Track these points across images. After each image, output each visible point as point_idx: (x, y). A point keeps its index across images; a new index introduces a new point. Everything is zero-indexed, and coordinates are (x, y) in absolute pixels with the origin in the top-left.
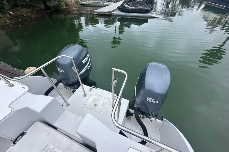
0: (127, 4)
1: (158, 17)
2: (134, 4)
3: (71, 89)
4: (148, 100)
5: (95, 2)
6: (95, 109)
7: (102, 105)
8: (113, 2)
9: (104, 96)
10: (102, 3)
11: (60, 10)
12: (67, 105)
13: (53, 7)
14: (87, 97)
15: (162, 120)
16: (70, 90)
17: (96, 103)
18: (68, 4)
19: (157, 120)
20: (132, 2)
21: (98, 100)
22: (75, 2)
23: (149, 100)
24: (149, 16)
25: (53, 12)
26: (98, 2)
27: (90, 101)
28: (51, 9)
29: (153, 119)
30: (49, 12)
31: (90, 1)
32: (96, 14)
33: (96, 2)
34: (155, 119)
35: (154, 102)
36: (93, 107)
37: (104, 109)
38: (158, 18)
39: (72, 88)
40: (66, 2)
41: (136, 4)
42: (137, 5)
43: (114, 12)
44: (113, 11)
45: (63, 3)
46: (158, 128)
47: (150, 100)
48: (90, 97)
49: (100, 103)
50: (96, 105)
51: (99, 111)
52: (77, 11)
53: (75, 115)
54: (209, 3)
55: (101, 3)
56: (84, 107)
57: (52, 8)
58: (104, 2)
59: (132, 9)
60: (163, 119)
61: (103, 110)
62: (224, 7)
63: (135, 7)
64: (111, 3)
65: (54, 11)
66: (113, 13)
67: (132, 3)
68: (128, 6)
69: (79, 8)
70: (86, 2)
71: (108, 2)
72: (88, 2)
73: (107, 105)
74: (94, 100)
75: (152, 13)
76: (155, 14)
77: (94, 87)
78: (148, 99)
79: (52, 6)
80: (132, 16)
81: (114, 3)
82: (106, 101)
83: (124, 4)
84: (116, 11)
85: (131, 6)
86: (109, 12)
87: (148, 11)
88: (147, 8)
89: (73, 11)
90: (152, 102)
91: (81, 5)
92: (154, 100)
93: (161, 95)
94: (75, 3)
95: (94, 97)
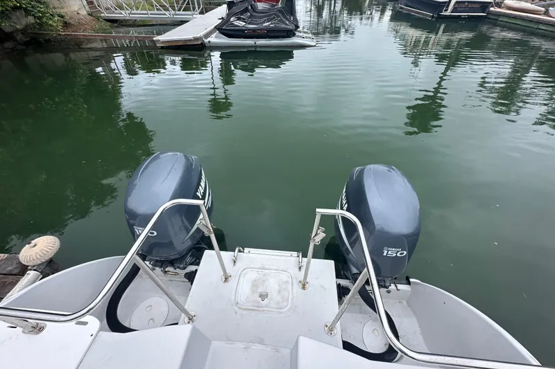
0: (239, 19)
1: (314, 44)
2: (255, 17)
3: (178, 270)
4: (385, 254)
5: (149, 12)
6: (266, 306)
7: (279, 291)
8: (198, 11)
9: (275, 267)
10: (169, 15)
11: (48, 41)
12: (190, 319)
13: (22, 34)
14: (232, 282)
15: (409, 283)
16: (177, 274)
17: (260, 290)
18: (69, 23)
19: (400, 286)
20: (249, 14)
21: (264, 281)
22: (89, 15)
23: (387, 254)
24: (293, 43)
25: (24, 47)
26: (156, 12)
27: (243, 289)
28: (14, 39)
29: (393, 287)
30: (12, 49)
31: (133, 12)
32: (162, 48)
33: (151, 14)
34: (396, 286)
35: (398, 255)
36: (258, 302)
37: (287, 300)
38: (315, 46)
39: (179, 268)
40: (62, 17)
41: (261, 18)
42: (262, 20)
43: (209, 39)
44: (207, 35)
45: (54, 22)
46: (405, 303)
47: (390, 253)
48: (242, 279)
49: (272, 286)
50: (263, 296)
51: (278, 310)
52: (101, 40)
53: (241, 345)
54: (401, 8)
55: (165, 14)
56: (236, 308)
57: (19, 37)
58: (173, 12)
59: (254, 30)
60: (411, 280)
61: (285, 304)
62: (430, 16)
63: (258, 24)
64: (192, 15)
65: (26, 44)
66: (206, 41)
67: (251, 16)
68: (241, 23)
69: (104, 31)
70: (123, 15)
71: (184, 13)
72: (129, 14)
73: (290, 287)
74: (255, 285)
75: (299, 36)
76: (306, 37)
77: (240, 251)
78: (386, 252)
79: (18, 30)
80: (255, 46)
81: (200, 13)
82: (284, 277)
83: (232, 19)
84: (213, 35)
85: (249, 24)
86: (196, 39)
87: (290, 33)
88: (287, 25)
89: (89, 41)
90: (395, 255)
91: (109, 24)
92: (398, 252)
93: (406, 236)
94: (89, 17)
95: (252, 275)
